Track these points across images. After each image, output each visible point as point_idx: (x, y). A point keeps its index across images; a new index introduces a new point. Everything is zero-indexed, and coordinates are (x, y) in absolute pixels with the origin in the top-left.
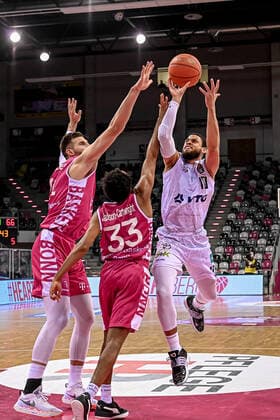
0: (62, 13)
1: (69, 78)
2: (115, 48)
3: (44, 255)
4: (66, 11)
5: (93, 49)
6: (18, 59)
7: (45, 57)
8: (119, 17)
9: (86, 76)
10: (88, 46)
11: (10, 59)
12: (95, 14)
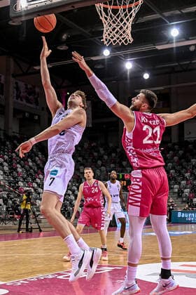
0: (157, 50)
1: (162, 88)
2: (190, 68)
3: (138, 187)
4: (159, 47)
5: (176, 70)
6: (131, 78)
7: (146, 76)
8: (192, 48)
9: (172, 86)
10: (173, 68)
11: (126, 79)
12: (177, 48)
